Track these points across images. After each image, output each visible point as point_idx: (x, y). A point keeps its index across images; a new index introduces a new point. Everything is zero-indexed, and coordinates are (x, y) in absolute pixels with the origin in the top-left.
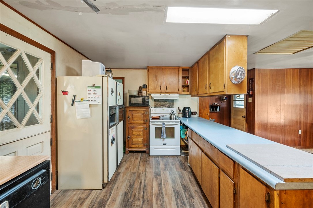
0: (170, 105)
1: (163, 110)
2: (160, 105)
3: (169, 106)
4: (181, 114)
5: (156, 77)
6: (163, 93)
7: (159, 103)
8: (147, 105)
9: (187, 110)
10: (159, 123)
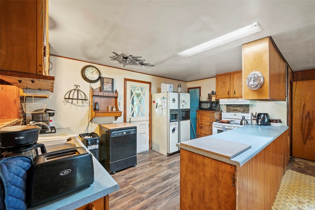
0: (245, 110)
1: (235, 115)
2: (233, 110)
3: (244, 112)
4: (256, 121)
5: (224, 83)
6: (232, 98)
7: (232, 108)
8: (213, 110)
9: (262, 116)
10: (220, 126)
